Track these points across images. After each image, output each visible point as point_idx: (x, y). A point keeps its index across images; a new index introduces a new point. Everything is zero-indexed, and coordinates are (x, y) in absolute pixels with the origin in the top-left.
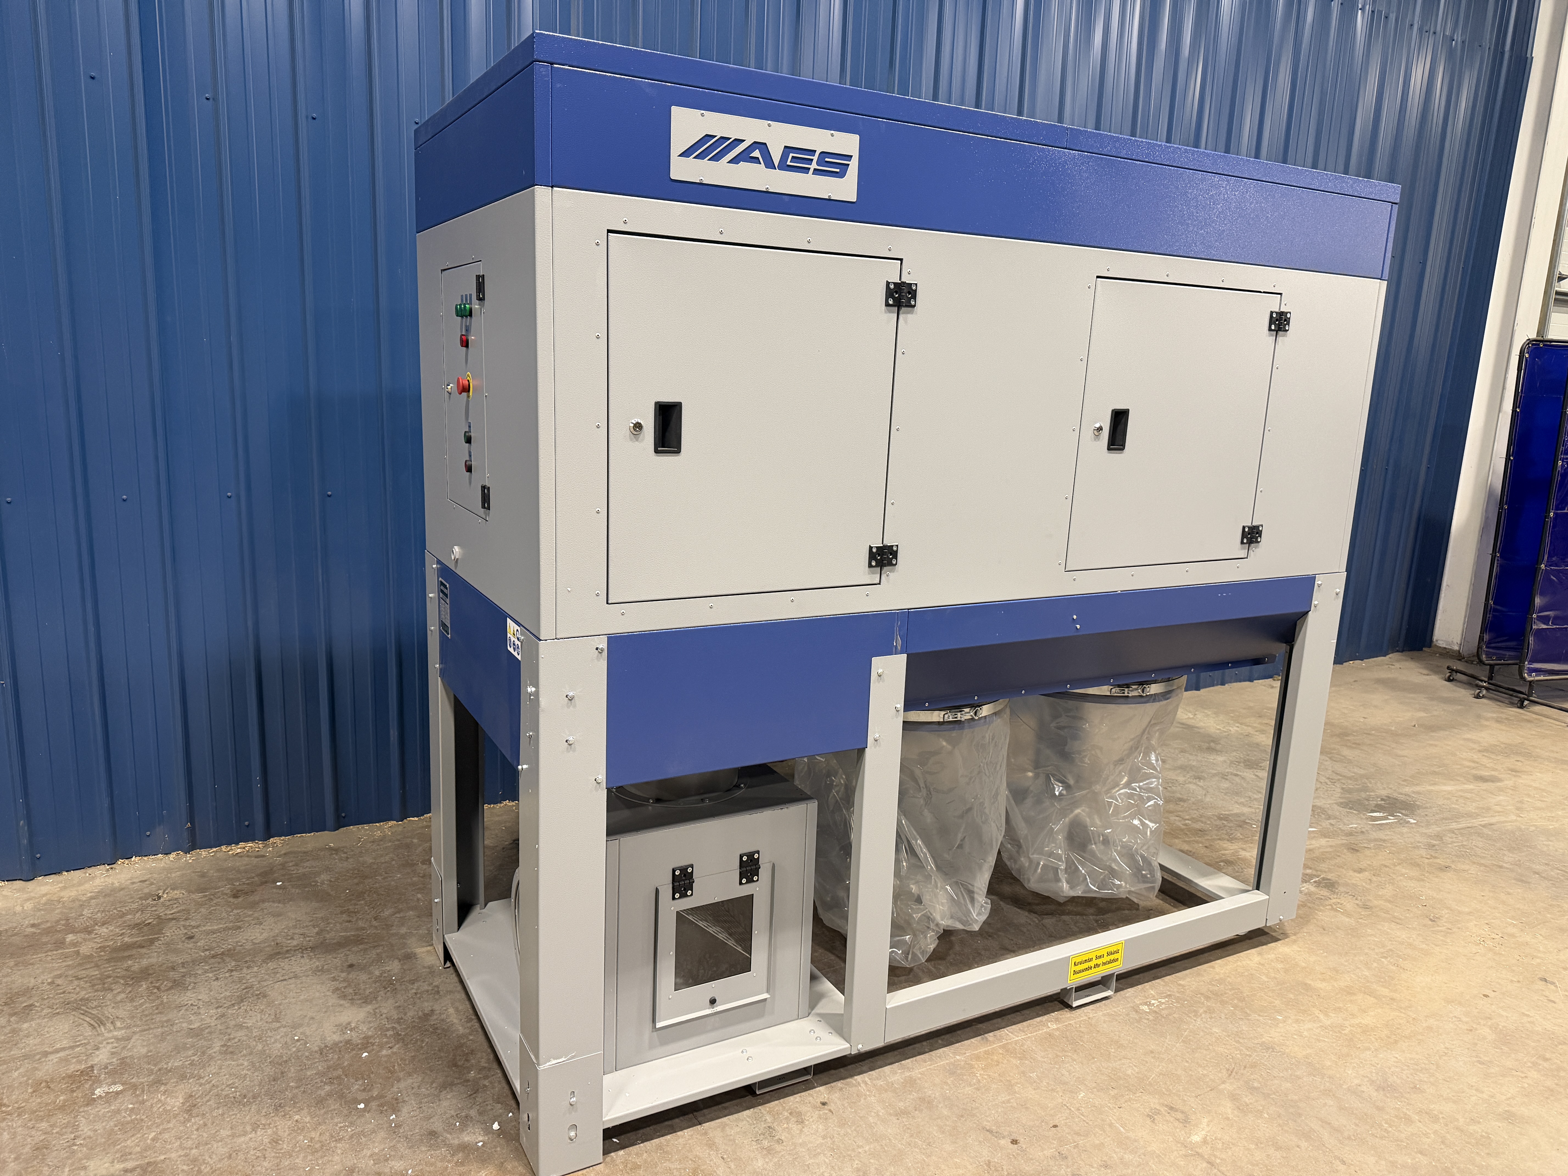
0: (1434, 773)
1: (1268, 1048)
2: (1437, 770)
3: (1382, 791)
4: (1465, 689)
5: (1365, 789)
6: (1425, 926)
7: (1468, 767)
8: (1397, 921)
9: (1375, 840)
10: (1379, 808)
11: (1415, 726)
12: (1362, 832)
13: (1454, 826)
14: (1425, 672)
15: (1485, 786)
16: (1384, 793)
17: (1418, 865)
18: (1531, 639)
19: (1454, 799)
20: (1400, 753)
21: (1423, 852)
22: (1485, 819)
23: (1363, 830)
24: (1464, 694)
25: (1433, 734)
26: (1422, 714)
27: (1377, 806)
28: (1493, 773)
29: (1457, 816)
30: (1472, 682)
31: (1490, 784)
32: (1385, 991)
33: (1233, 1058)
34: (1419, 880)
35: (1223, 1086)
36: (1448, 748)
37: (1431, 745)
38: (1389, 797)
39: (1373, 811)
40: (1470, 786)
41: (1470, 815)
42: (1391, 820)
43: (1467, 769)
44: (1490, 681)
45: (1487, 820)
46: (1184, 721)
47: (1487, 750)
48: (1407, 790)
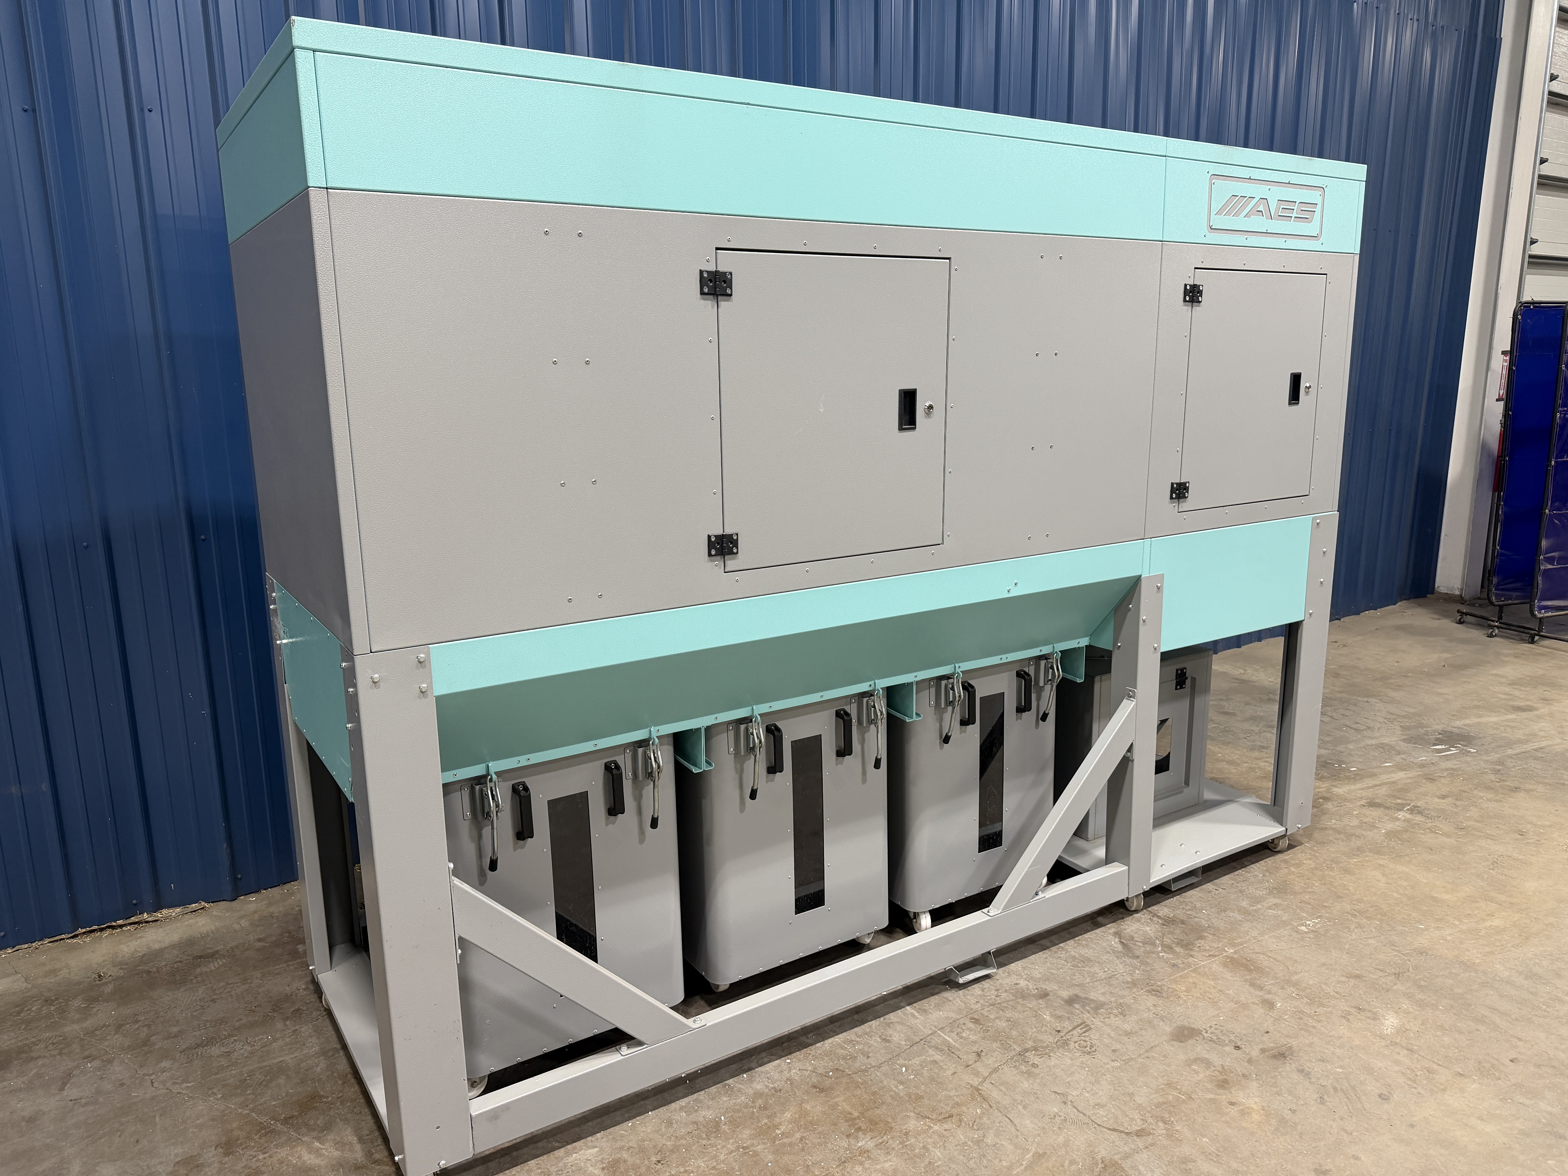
0: (1477, 707)
1: (1422, 952)
2: (1478, 704)
3: (1437, 726)
4: (1476, 630)
5: (1421, 726)
6: (1516, 839)
7: (1505, 699)
8: (1491, 837)
9: (1447, 769)
10: (1439, 742)
11: (1444, 666)
12: (1433, 763)
13: (1510, 752)
14: (1437, 617)
15: (1525, 715)
16: (1440, 727)
17: (1492, 789)
18: (1540, 578)
19: (1502, 728)
20: (1441, 691)
21: (1492, 777)
22: (1536, 744)
23: (1433, 762)
24: (1477, 634)
25: (1463, 672)
26: (1448, 655)
27: (1437, 739)
28: (1528, 703)
29: (1510, 744)
30: (1483, 622)
31: (1528, 713)
32: (1502, 897)
33: (1395, 963)
34: (1498, 801)
35: (1395, 987)
36: (1481, 683)
37: (1465, 682)
38: (1446, 731)
39: (1435, 745)
40: (1513, 716)
41: (1520, 742)
42: (1454, 751)
43: (1504, 702)
44: (1500, 621)
45: (1536, 745)
46: (1238, 677)
47: (1515, 683)
48: (1458, 723)
